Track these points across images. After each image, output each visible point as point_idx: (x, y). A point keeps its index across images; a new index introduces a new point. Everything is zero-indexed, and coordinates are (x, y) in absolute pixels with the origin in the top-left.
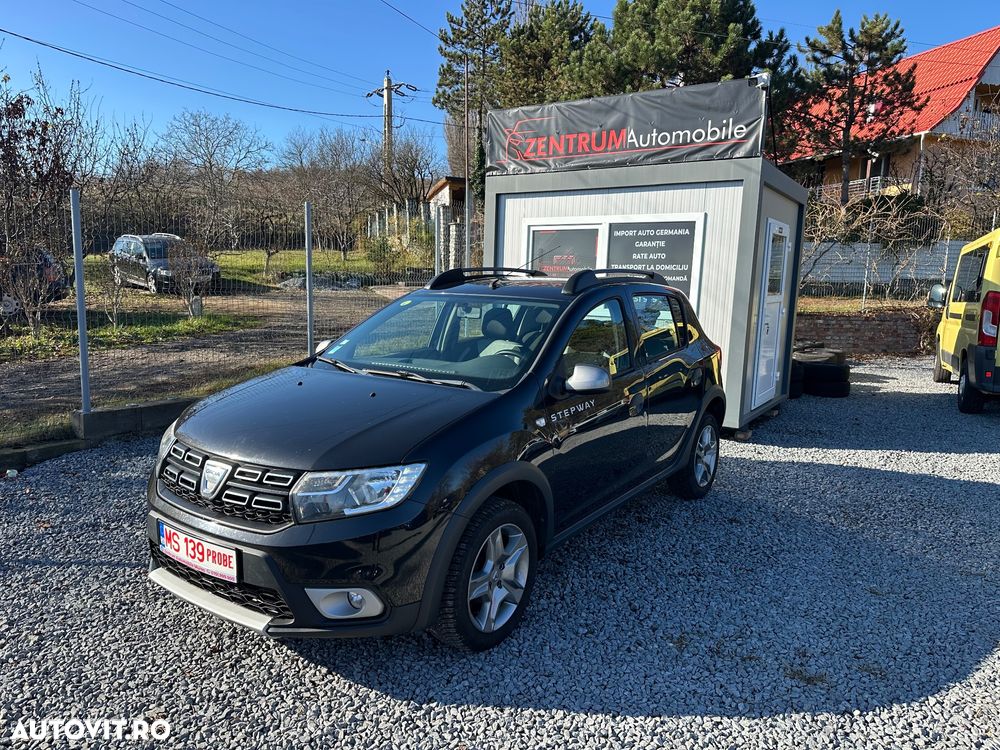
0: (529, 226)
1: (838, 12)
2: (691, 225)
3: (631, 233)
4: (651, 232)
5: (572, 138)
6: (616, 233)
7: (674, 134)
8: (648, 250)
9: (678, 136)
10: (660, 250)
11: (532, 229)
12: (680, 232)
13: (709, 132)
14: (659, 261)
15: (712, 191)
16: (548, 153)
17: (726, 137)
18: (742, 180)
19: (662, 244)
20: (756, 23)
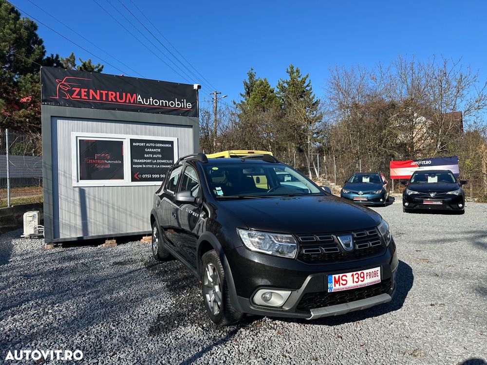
0: (77, 137)
1: (73, 54)
2: (172, 143)
3: (142, 144)
4: (153, 145)
5: (104, 92)
6: (134, 144)
7: (161, 101)
8: (153, 153)
9: (162, 103)
10: (158, 153)
11: (79, 138)
12: (167, 145)
13: (176, 103)
14: (159, 158)
15: (179, 129)
16: (89, 97)
17: (184, 106)
18: (192, 126)
19: (159, 150)
20: (43, 48)
